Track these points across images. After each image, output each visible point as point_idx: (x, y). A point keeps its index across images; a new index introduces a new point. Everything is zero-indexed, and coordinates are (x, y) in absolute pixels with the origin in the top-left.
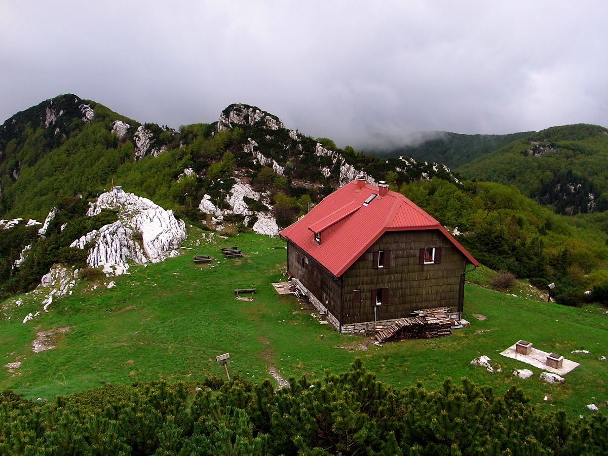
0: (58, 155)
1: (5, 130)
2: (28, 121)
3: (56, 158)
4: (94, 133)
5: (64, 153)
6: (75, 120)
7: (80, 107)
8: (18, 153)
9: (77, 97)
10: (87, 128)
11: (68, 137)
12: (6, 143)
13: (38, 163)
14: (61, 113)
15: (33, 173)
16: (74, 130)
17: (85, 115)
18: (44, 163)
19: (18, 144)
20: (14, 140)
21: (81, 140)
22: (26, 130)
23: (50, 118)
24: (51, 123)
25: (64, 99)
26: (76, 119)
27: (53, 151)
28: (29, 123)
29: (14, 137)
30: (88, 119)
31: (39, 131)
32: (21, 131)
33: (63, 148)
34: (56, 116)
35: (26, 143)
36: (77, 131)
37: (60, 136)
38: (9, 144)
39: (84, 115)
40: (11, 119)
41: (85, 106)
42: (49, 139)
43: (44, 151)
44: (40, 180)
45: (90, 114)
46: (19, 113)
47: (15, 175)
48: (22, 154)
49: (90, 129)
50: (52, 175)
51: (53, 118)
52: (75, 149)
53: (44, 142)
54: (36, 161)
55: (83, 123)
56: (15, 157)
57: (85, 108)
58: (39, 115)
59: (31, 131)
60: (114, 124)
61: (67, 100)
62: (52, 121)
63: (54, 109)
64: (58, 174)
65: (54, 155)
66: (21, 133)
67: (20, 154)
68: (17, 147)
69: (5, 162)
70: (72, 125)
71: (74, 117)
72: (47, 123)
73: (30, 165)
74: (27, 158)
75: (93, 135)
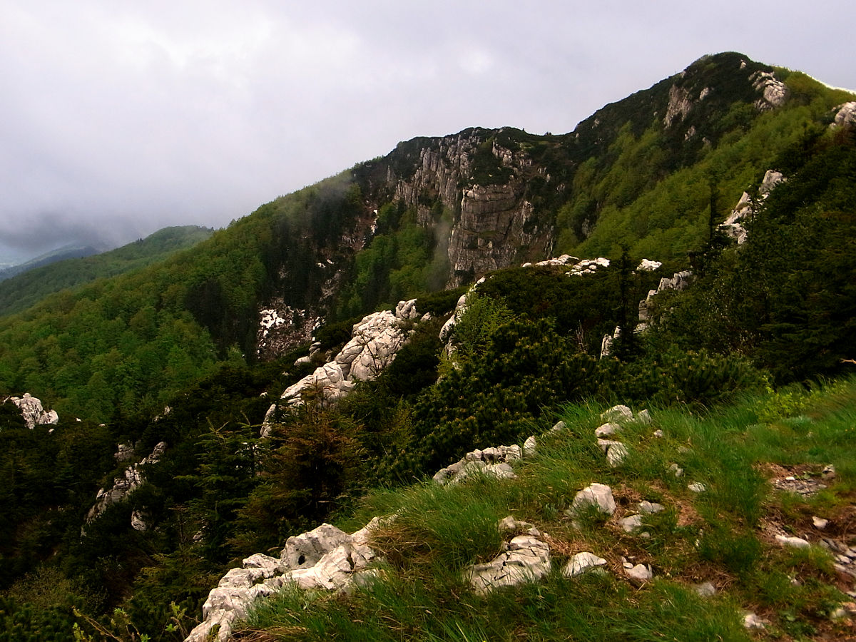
0: (689, 183)
1: (577, 142)
2: (625, 122)
3: (684, 188)
4: (782, 132)
5: (704, 177)
6: (737, 107)
7: (750, 79)
8: (597, 183)
9: (745, 58)
10: (765, 123)
11: (715, 145)
12: (576, 168)
13: (640, 199)
14: (704, 93)
15: (627, 220)
16: (730, 129)
17: (763, 94)
18: (654, 200)
19: (598, 167)
20: (592, 159)
21: (748, 149)
22: (620, 138)
23: (676, 106)
24: (676, 119)
25: (712, 65)
26: (740, 103)
27: (677, 175)
28: (628, 124)
29: (592, 155)
30: (768, 103)
31: (650, 136)
32: (609, 140)
33: (701, 167)
34: (691, 101)
35: (618, 162)
36: (738, 131)
37: (697, 143)
38: (581, 168)
39: (760, 94)
40: (592, 118)
41: (763, 74)
42: (670, 150)
43: (658, 176)
44: (642, 236)
45: (775, 91)
46: (609, 107)
47: (585, 230)
48: (606, 187)
49: (772, 126)
50: (672, 225)
51: (684, 107)
52: (732, 170)
53: (660, 155)
54: (635, 197)
55: (756, 113)
56: (589, 194)
57: (764, 79)
58: (650, 109)
59: (631, 139)
60: (837, 111)
61: (720, 66)
62: (680, 114)
63: (687, 87)
64: (686, 221)
65: (680, 180)
66: (607, 146)
67: (601, 185)
68: (595, 175)
69: (569, 204)
70: (728, 116)
71: (735, 100)
72: (667, 120)
73: (620, 207)
74: (618, 191)
75: (779, 137)
